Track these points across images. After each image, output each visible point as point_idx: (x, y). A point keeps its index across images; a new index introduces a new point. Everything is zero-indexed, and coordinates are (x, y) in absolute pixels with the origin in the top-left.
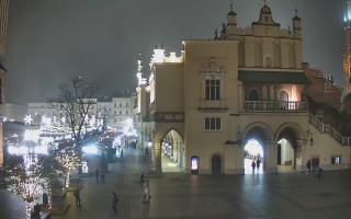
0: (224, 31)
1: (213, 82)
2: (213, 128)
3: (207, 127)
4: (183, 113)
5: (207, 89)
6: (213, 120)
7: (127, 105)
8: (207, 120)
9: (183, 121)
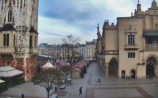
0: (135, 13)
1: (131, 36)
2: (131, 57)
3: (129, 57)
4: (118, 51)
5: (129, 39)
6: (131, 53)
7: (93, 48)
8: (129, 53)
9: (118, 54)
